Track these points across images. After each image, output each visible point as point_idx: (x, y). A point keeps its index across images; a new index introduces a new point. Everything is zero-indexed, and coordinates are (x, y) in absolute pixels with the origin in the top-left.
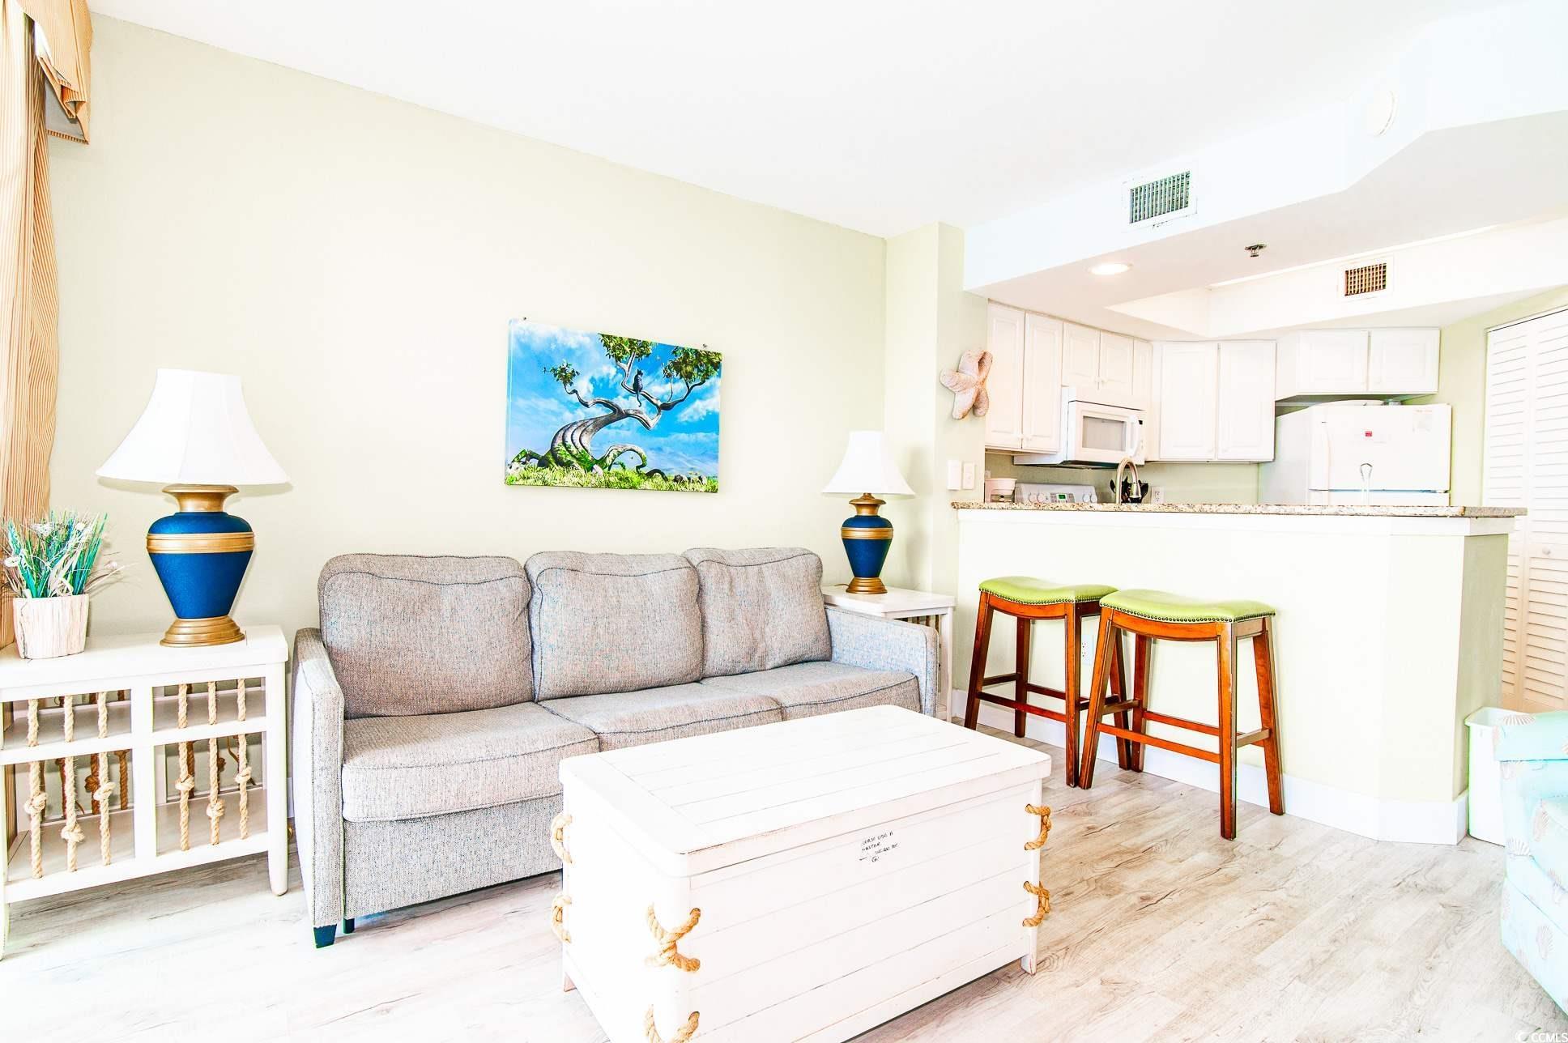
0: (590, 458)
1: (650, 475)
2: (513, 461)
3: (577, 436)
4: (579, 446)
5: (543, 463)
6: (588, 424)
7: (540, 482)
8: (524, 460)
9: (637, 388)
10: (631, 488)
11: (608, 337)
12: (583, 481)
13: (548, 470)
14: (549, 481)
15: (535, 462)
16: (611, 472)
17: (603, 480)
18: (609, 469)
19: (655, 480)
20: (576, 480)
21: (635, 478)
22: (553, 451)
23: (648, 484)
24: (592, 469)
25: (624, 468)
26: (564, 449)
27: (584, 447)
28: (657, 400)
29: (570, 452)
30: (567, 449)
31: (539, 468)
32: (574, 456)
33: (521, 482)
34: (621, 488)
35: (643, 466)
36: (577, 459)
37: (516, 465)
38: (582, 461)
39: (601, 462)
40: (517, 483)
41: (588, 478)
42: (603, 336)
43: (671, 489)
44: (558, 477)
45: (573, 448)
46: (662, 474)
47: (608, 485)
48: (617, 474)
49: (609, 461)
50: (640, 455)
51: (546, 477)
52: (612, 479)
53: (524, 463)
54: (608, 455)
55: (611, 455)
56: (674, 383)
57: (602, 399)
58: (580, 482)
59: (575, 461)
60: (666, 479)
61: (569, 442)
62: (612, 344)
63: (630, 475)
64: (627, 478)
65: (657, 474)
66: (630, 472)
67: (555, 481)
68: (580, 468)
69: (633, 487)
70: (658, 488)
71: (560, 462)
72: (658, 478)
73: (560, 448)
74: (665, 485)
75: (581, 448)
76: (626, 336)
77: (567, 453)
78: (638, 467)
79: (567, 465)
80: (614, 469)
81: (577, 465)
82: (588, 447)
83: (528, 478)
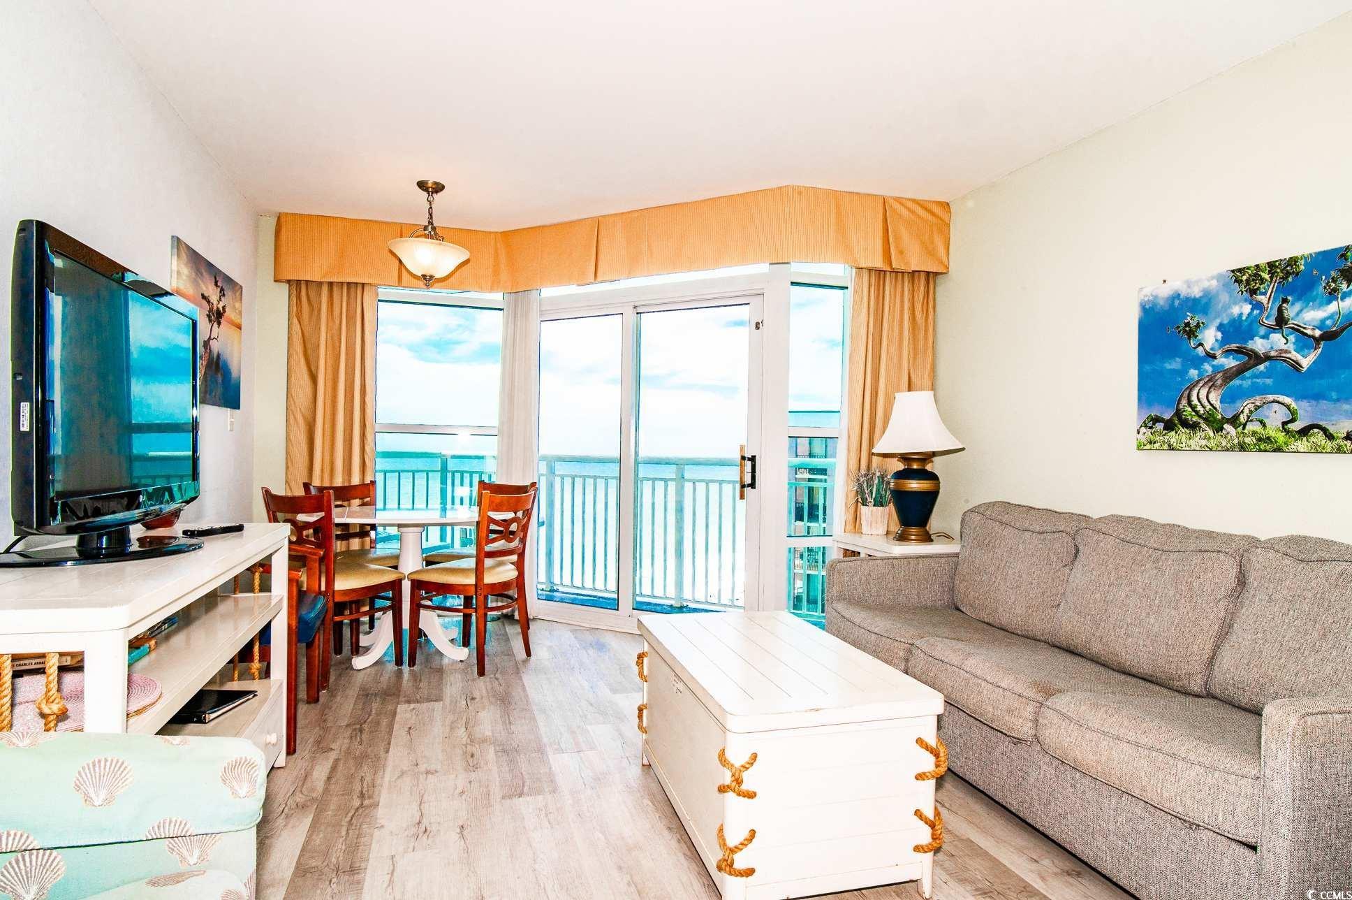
0: (1220, 417)
1: (1304, 432)
2: (1141, 426)
3: (1203, 392)
4: (1206, 404)
5: (1169, 426)
6: (1216, 378)
7: (1166, 447)
8: (1150, 425)
9: (1281, 321)
10: (1275, 451)
11: (1240, 270)
12: (1212, 444)
13: (1173, 433)
14: (1175, 444)
15: (1160, 426)
16: (1246, 431)
17: (1236, 441)
18: (1244, 429)
19: (1312, 439)
20: (1204, 442)
21: (1281, 438)
22: (1178, 413)
23: (1302, 445)
24: (1222, 429)
25: (1264, 425)
26: (1190, 409)
27: (1212, 405)
28: (1313, 329)
29: (1197, 412)
30: (1193, 408)
31: (1164, 432)
32: (1200, 416)
33: (1148, 446)
34: (1260, 451)
35: (1293, 421)
36: (1204, 419)
37: (1143, 430)
38: (1210, 421)
39: (1234, 421)
40: (1145, 448)
41: (1216, 439)
42: (1233, 271)
43: (1339, 450)
44: (1184, 440)
45: (1199, 408)
46: (1325, 430)
47: (1243, 448)
48: (1254, 433)
49: (1243, 418)
50: (1288, 407)
51: (1172, 441)
52: (1247, 440)
53: (1151, 428)
54: (1242, 412)
55: (1246, 411)
56: (1342, 299)
57: (1234, 346)
58: (1209, 445)
59: (1202, 421)
60: (1330, 437)
61: (1195, 401)
62: (1244, 278)
63: (1272, 434)
64: (1268, 438)
65: (1316, 430)
66: (1273, 430)
67: (1181, 445)
68: (1207, 429)
69: (1278, 450)
70: (1317, 450)
71: (1185, 424)
72: (1319, 437)
73: (1186, 409)
74: (1329, 445)
75: (1209, 407)
76: (1263, 260)
77: (1193, 413)
78: (1284, 424)
79: (1194, 427)
80: (1250, 427)
81: (1204, 426)
82: (1218, 405)
83: (1155, 443)
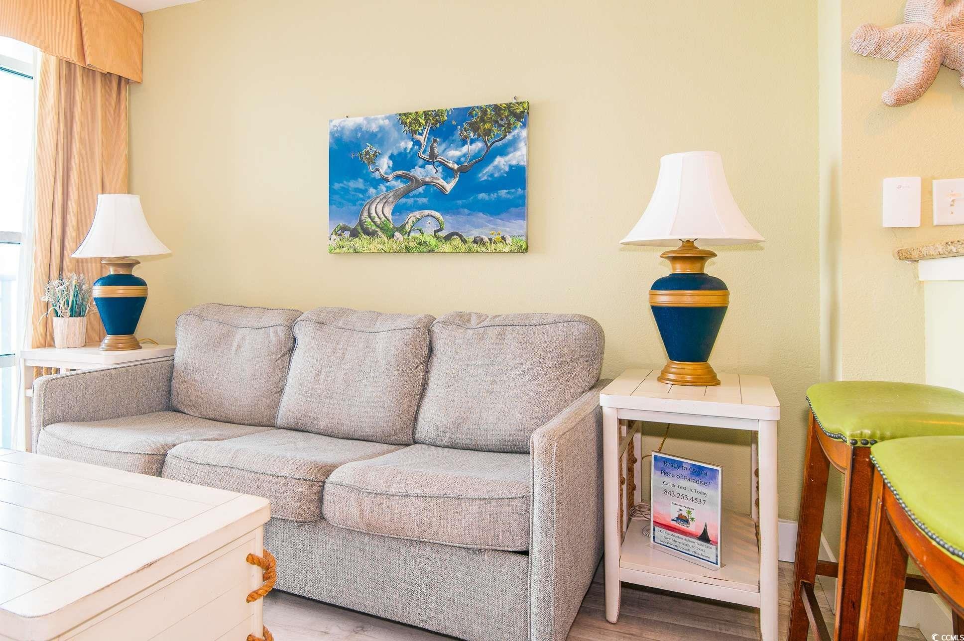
0: (392, 226)
1: (448, 238)
2: (332, 234)
3: (380, 207)
4: (382, 216)
5: (354, 234)
6: (389, 196)
7: (351, 250)
8: (339, 232)
9: (433, 155)
10: (429, 252)
11: (405, 114)
12: (386, 248)
13: (357, 239)
14: (358, 248)
15: (347, 234)
16: (410, 237)
17: (403, 245)
18: (408, 236)
19: (453, 243)
20: (380, 246)
21: (433, 242)
22: (361, 223)
23: (447, 247)
24: (393, 236)
25: (422, 233)
26: (370, 220)
27: (386, 217)
28: (453, 164)
29: (374, 222)
30: (372, 220)
31: (350, 239)
32: (377, 226)
33: (338, 251)
34: (420, 252)
35: (440, 230)
36: (381, 228)
37: (334, 237)
38: (385, 230)
39: (401, 229)
40: (336, 251)
41: (389, 245)
42: (400, 115)
43: (470, 251)
44: (365, 245)
45: (377, 219)
46: (461, 236)
47: (408, 250)
48: (416, 239)
49: (408, 228)
50: (437, 219)
51: (357, 245)
52: (411, 244)
53: (340, 235)
54: (407, 222)
55: (410, 222)
56: (471, 144)
57: (401, 172)
58: (384, 248)
59: (378, 230)
60: (464, 241)
61: (374, 214)
62: (408, 121)
63: (428, 239)
64: (425, 243)
65: (455, 237)
66: (428, 236)
67: (363, 249)
68: (383, 236)
69: (432, 251)
70: (456, 251)
71: (367, 232)
72: (457, 241)
73: (367, 220)
74: (464, 247)
75: (384, 219)
76: (420, 110)
77: (373, 224)
78: (436, 232)
79: (371, 234)
80: (413, 235)
81: (380, 233)
82: (390, 217)
83: (343, 247)
